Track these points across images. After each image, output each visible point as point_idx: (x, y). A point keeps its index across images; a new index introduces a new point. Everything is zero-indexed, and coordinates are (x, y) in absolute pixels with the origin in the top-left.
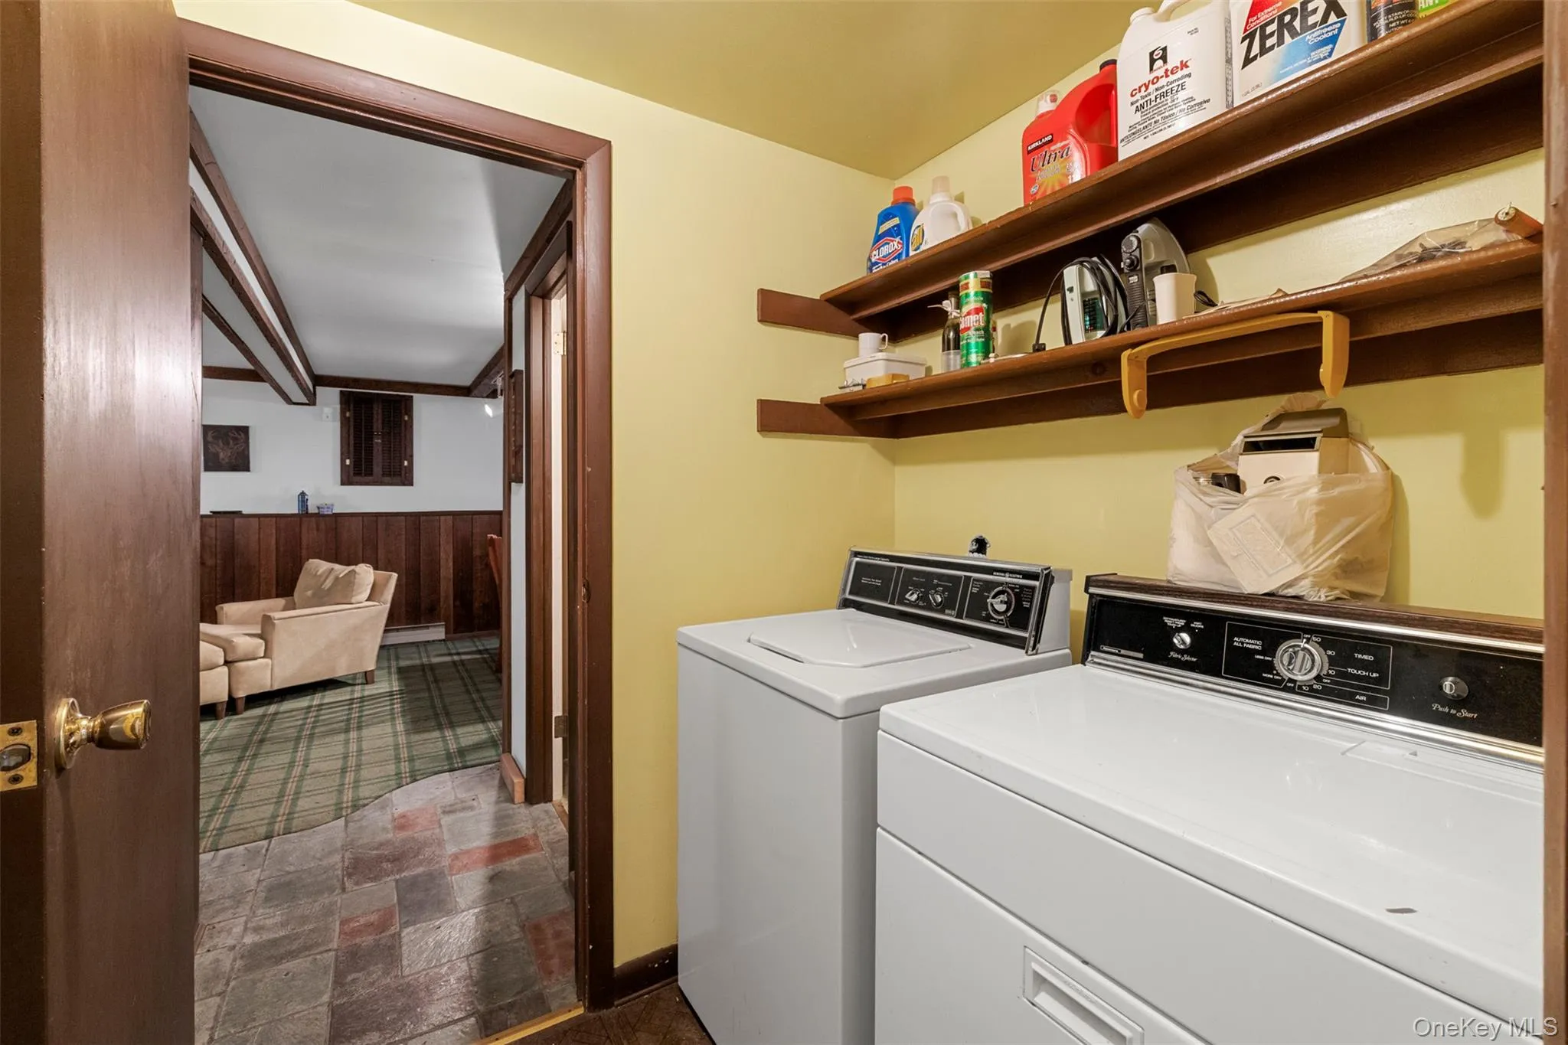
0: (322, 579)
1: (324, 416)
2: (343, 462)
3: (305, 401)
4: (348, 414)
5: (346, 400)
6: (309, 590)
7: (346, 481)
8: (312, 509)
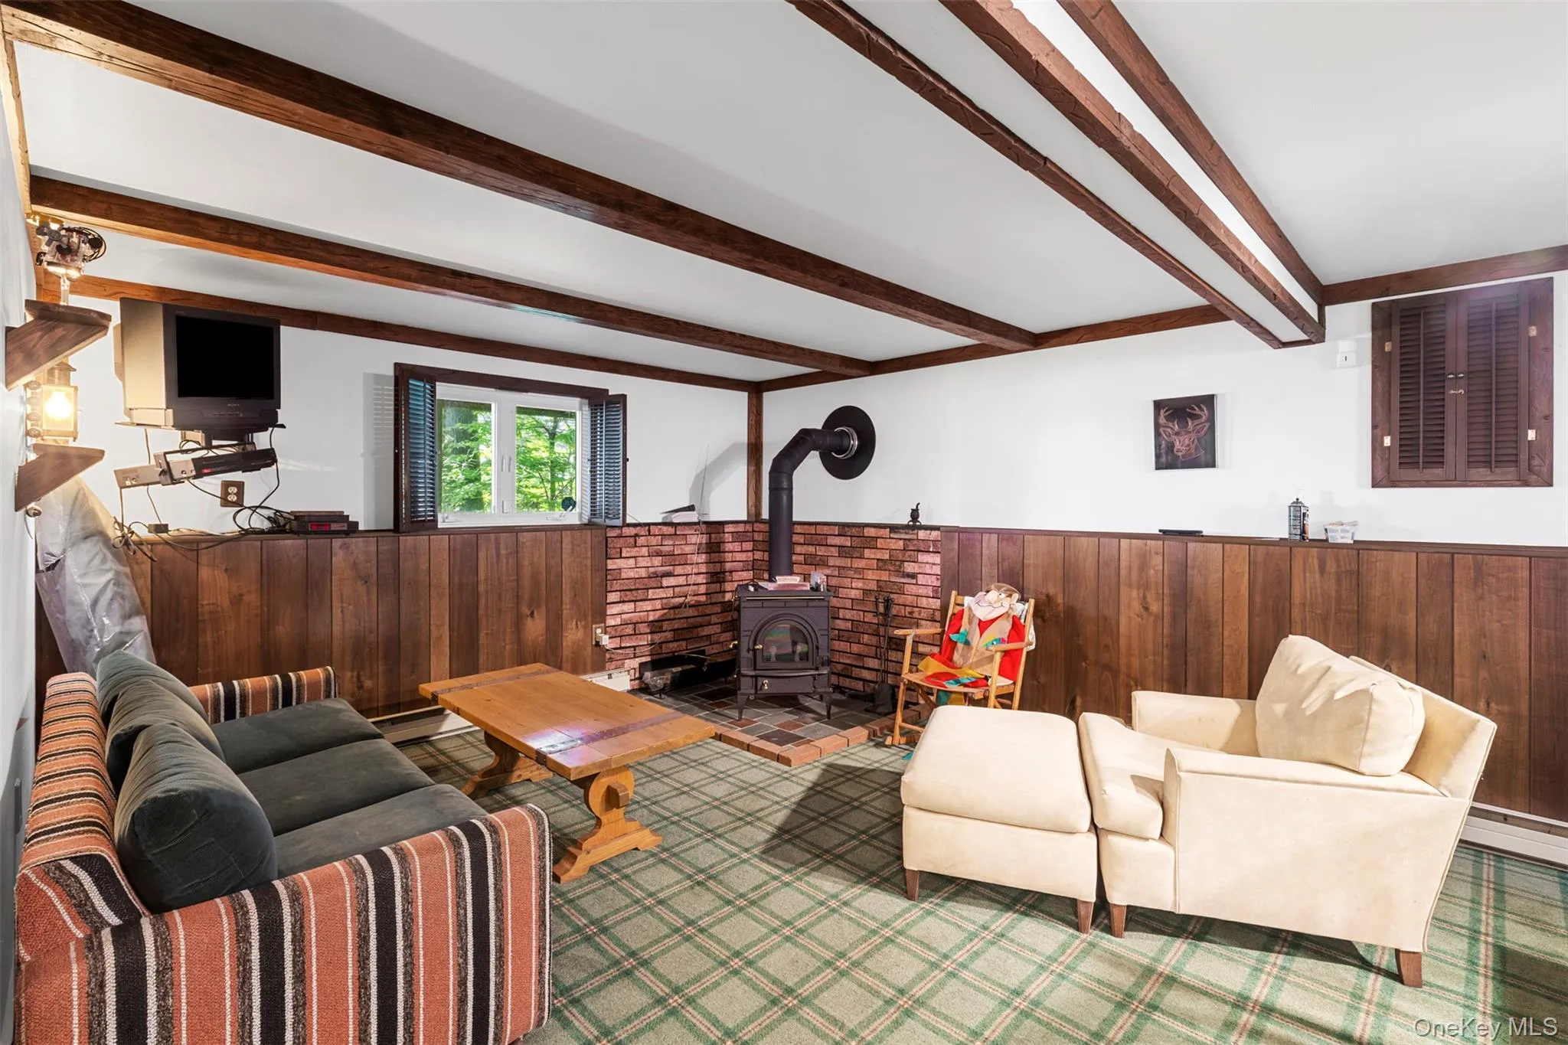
0: (1307, 685)
1: (1339, 358)
2: (1376, 442)
3: (1302, 336)
4: (1388, 347)
5: (1382, 322)
6: (1280, 701)
7: (1385, 477)
8: (1311, 534)
